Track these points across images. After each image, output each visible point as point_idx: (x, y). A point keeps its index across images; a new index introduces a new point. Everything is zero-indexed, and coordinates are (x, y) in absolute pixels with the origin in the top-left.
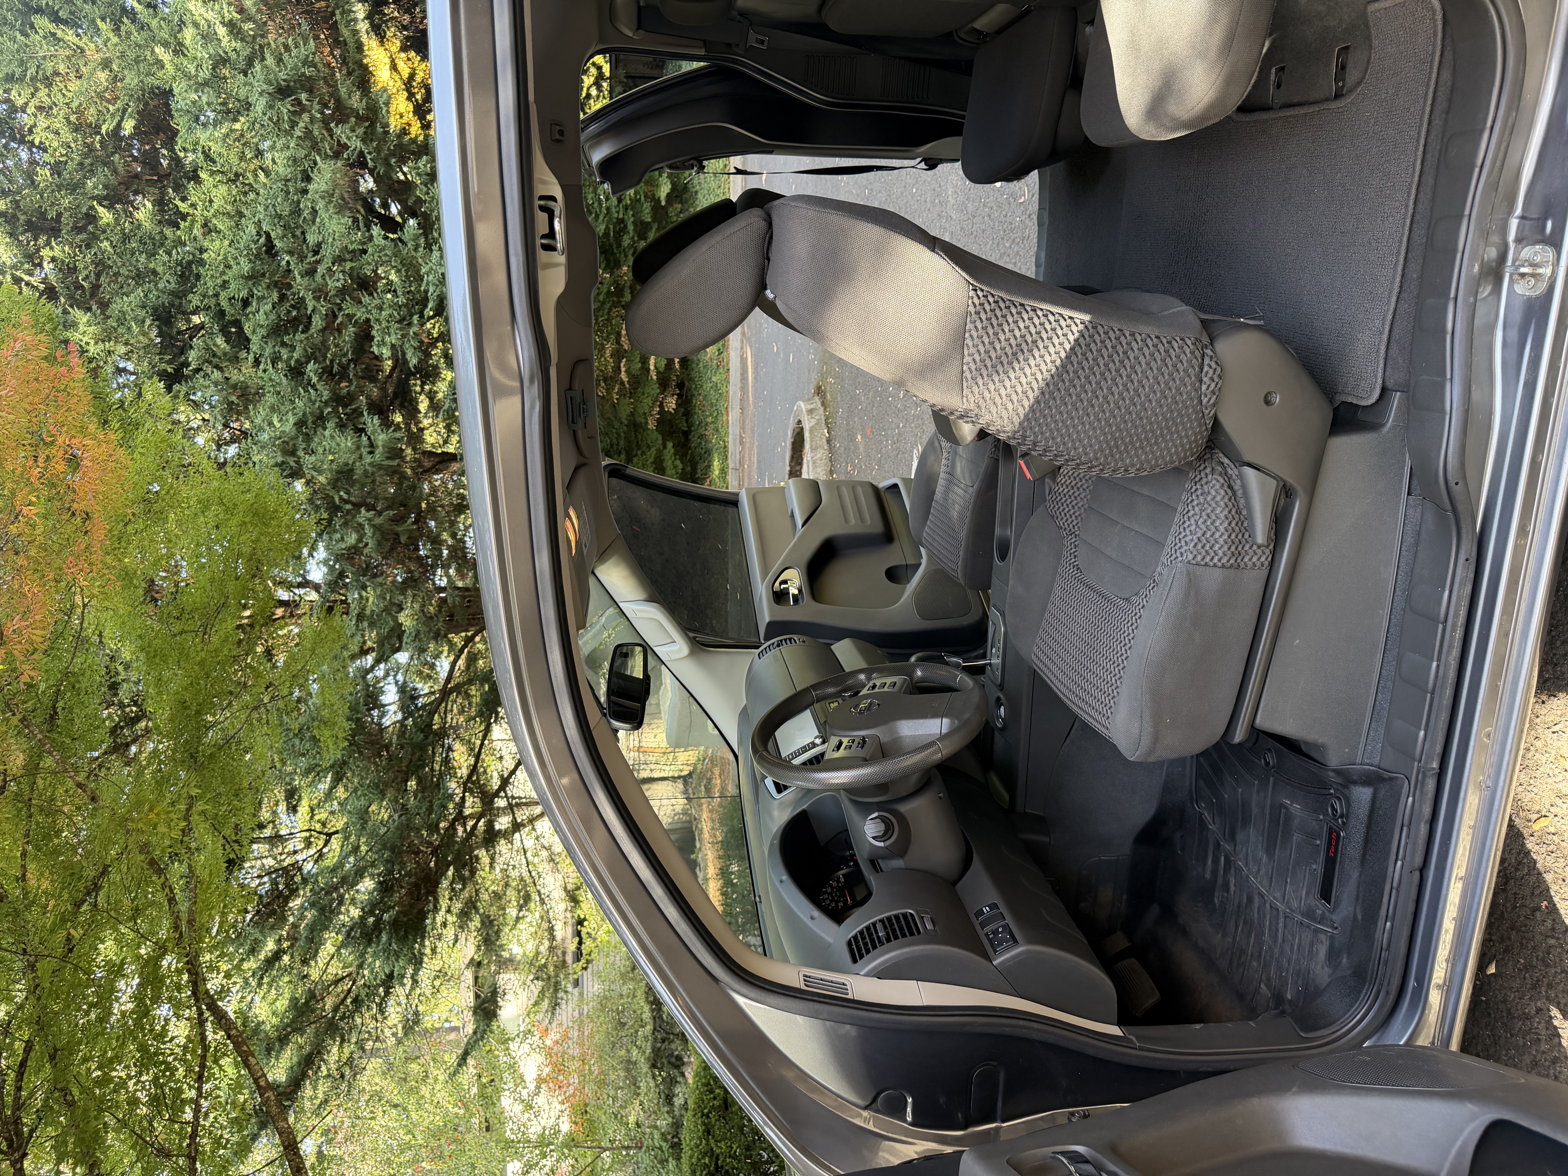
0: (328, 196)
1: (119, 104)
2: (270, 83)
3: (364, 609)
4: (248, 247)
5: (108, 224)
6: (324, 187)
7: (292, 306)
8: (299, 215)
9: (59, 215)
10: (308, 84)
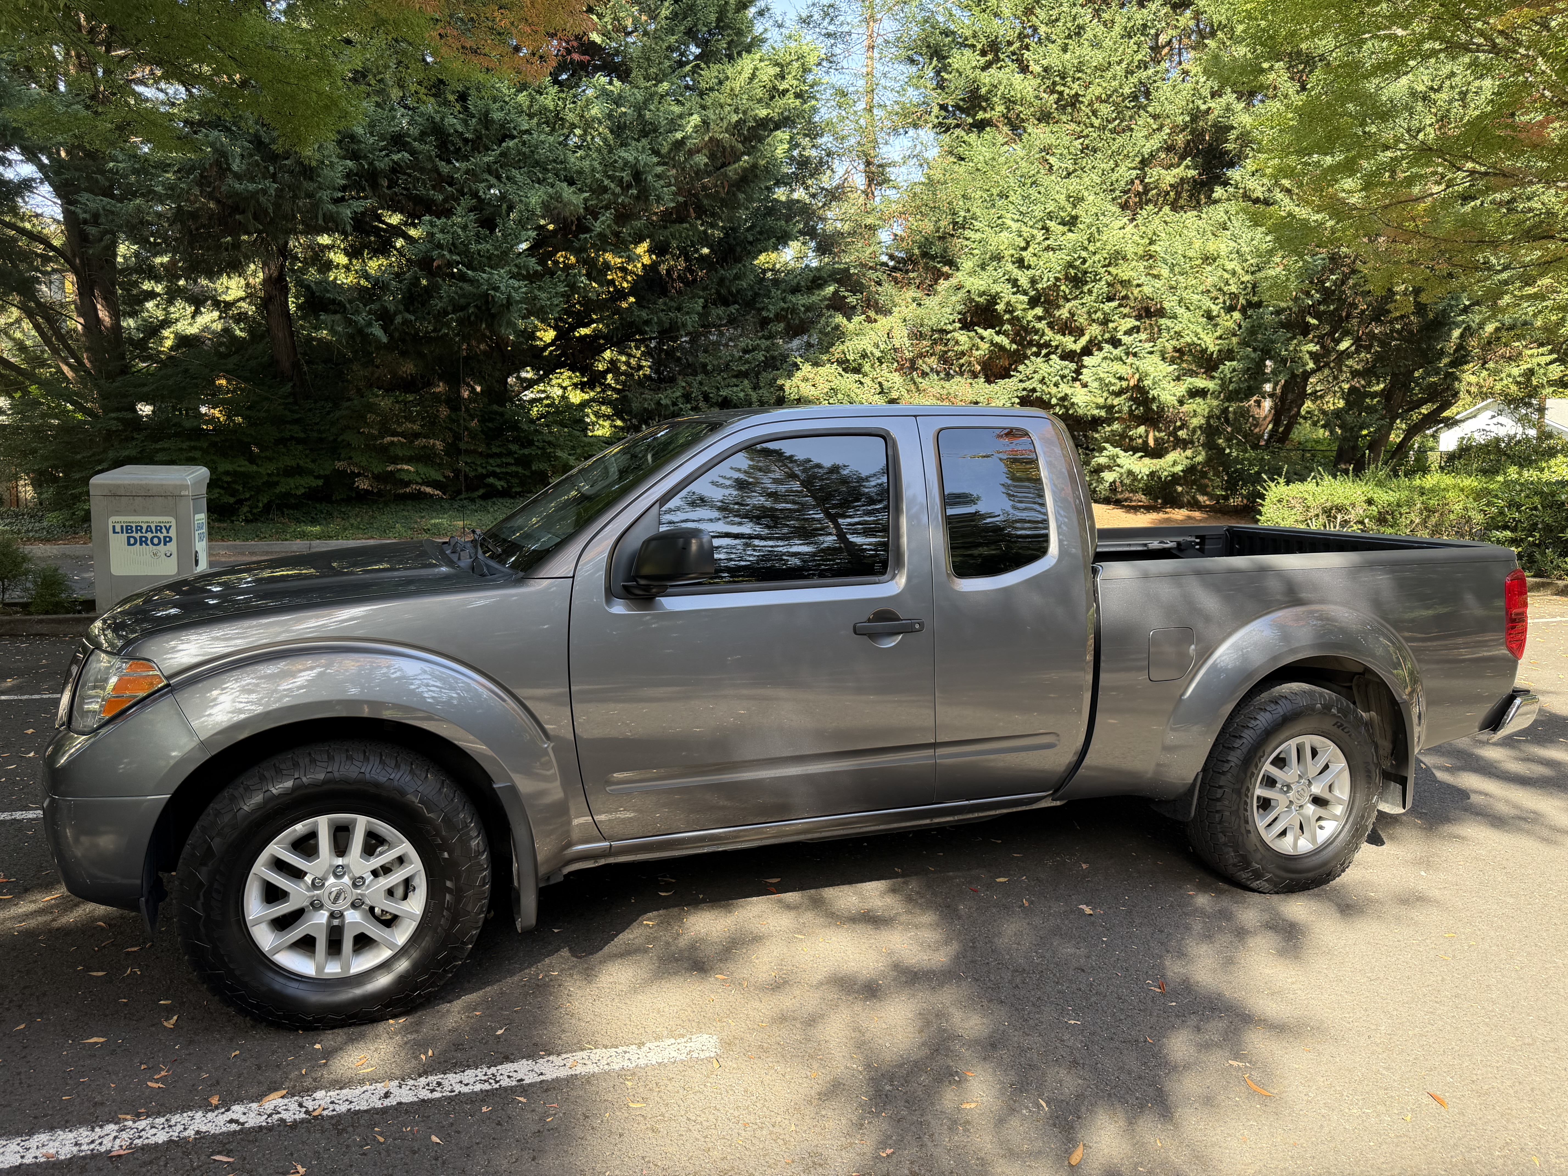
0: (558, 197)
2: (646, 164)
4: (511, 120)
6: (565, 195)
7: (460, 148)
8: (535, 168)
10: (644, 194)
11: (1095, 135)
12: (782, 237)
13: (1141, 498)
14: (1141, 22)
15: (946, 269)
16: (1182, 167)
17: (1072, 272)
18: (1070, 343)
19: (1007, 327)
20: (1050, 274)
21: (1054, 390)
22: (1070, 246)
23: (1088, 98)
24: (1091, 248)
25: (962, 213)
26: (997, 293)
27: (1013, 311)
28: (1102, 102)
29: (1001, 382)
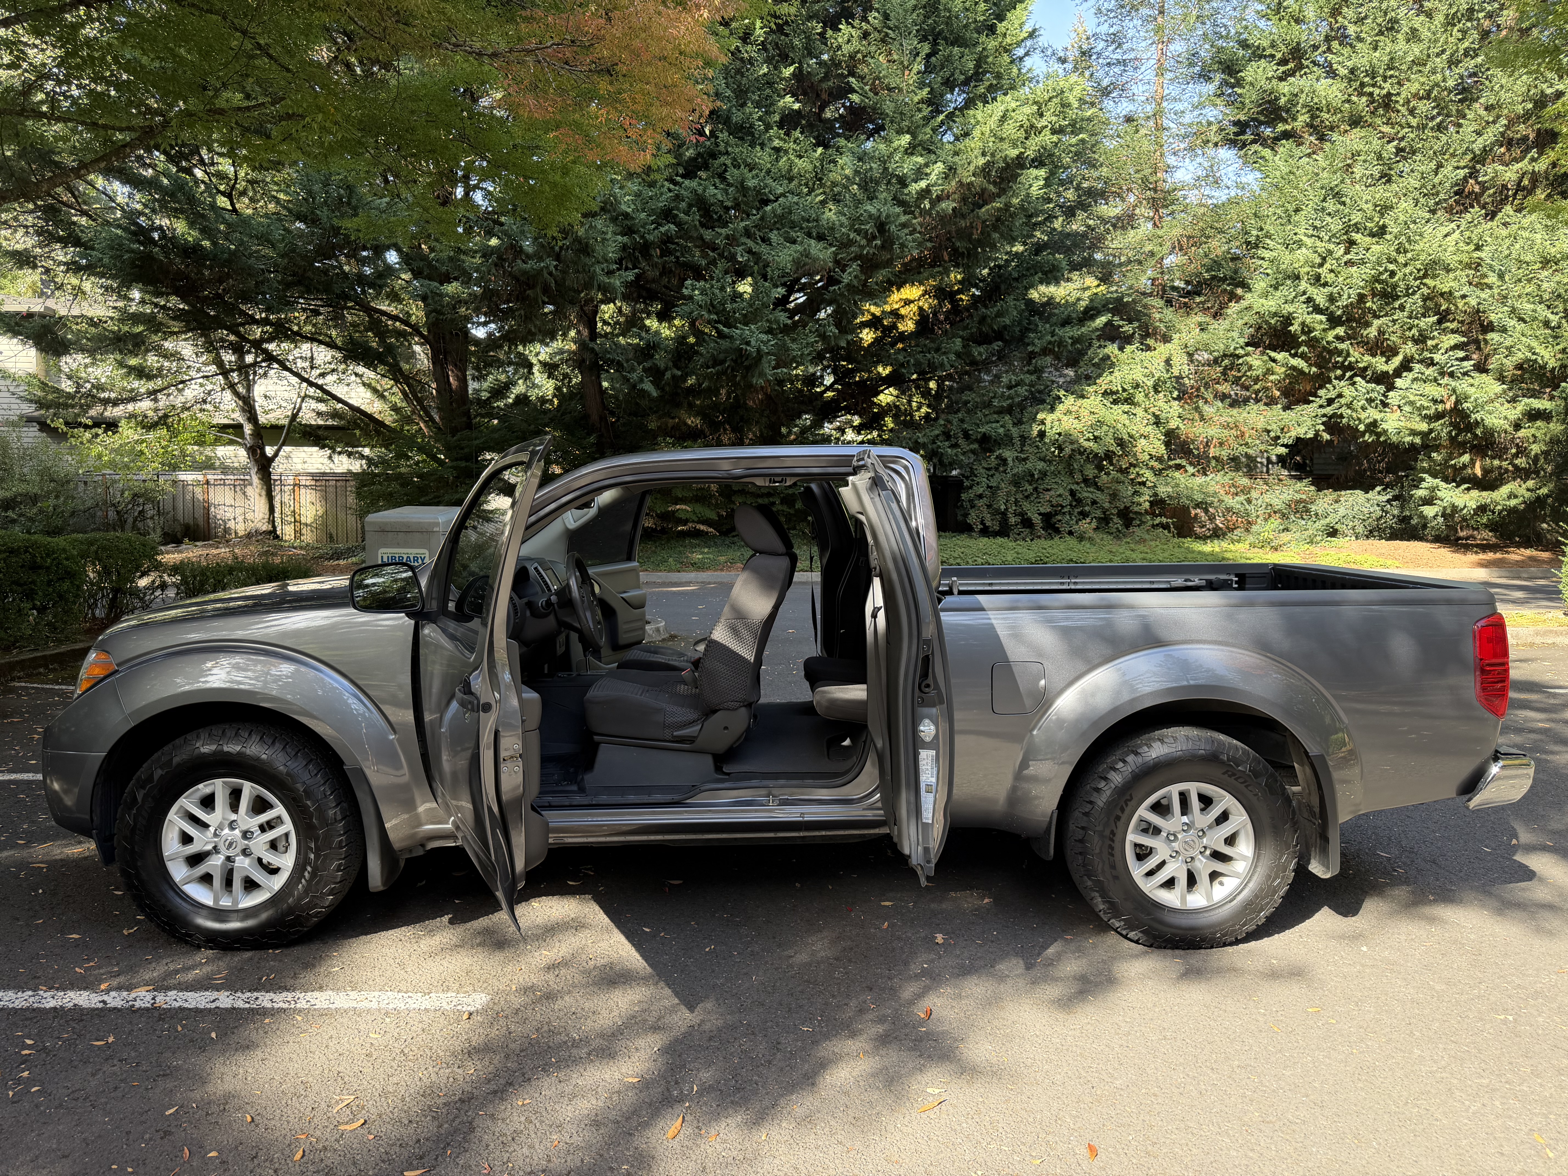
0: (808, 254)
1: (871, 94)
2: (888, 216)
3: (464, 253)
4: (766, 186)
5: (781, 72)
6: (813, 251)
7: (721, 216)
8: (791, 228)
9: (787, 35)
10: (888, 244)
11: (1412, 136)
12: (1051, 271)
13: (1487, 535)
14: (1466, 7)
15: (1239, 291)
16: (1526, 160)
17: (1379, 286)
18: (1380, 364)
19: (1304, 349)
20: (1351, 291)
21: (1363, 415)
22: (1374, 259)
23: (1403, 96)
24: (1401, 259)
25: (1254, 233)
26: (1290, 314)
27: (1310, 331)
28: (1421, 99)
29: (1299, 408)
